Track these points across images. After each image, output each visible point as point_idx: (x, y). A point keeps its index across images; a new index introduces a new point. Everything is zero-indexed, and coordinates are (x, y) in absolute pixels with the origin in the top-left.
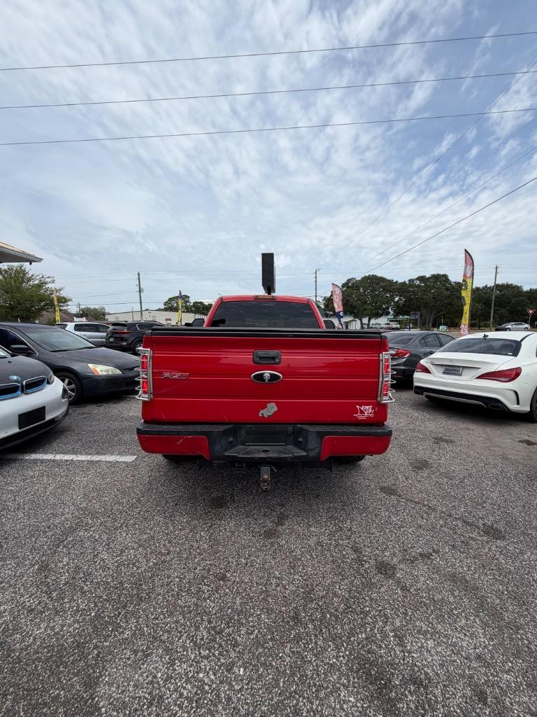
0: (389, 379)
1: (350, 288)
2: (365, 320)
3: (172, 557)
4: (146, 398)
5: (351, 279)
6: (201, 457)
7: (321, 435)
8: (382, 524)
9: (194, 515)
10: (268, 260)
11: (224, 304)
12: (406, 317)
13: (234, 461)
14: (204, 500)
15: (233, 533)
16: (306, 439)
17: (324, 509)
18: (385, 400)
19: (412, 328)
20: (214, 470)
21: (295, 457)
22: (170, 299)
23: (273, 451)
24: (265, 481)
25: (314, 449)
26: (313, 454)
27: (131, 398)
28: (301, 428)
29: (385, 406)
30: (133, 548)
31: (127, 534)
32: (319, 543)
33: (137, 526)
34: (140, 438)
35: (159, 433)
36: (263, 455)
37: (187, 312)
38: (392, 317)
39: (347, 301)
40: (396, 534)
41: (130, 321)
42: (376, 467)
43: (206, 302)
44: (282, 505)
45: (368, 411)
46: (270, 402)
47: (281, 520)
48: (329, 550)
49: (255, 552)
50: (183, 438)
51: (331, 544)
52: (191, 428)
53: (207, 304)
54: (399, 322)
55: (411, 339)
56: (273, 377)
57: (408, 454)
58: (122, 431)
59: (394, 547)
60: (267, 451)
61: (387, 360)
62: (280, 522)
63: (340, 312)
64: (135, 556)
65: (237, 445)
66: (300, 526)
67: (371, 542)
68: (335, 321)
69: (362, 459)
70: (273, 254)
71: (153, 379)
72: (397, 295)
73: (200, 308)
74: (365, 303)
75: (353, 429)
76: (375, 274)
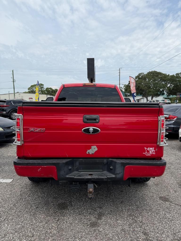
0: (165, 132)
1: (140, 79)
2: (150, 98)
3: (35, 238)
4: (19, 143)
5: (141, 74)
6: (52, 179)
7: (123, 165)
8: (161, 218)
9: (48, 214)
10: (91, 62)
11: (64, 88)
12: (174, 96)
13: (72, 181)
14: (54, 204)
15: (71, 224)
16: (115, 167)
17: (126, 210)
18: (162, 144)
19: (178, 103)
20: (60, 187)
21: (108, 178)
22: (32, 86)
23: (96, 175)
24: (90, 192)
25: (120, 173)
26: (119, 176)
27: (9, 145)
28: (112, 161)
29: (162, 148)
30: (12, 233)
31: (8, 225)
32: (123, 230)
33: (14, 220)
34: (16, 168)
35: (27, 164)
36: (89, 177)
37: (42, 94)
38: (166, 96)
39: (139, 87)
40: (169, 224)
41: (8, 99)
42: (157, 185)
43: (54, 88)
44: (101, 208)
45: (151, 151)
46: (93, 145)
47: (100, 216)
48: (129, 234)
49: (84, 235)
50: (41, 167)
51: (130, 230)
52: (46, 161)
53: (54, 89)
54: (170, 99)
55: (177, 109)
56: (95, 131)
57: (176, 177)
58: (4, 165)
59: (168, 232)
60: (92, 175)
61: (163, 121)
62: (100, 218)
63: (134, 93)
64: (13, 238)
65: (74, 171)
66: (112, 220)
67: (154, 229)
68: (131, 99)
69: (148, 180)
70: (94, 59)
71: (23, 132)
72: (169, 83)
73: (50, 91)
74: (149, 87)
75: (142, 162)
76: (156, 70)
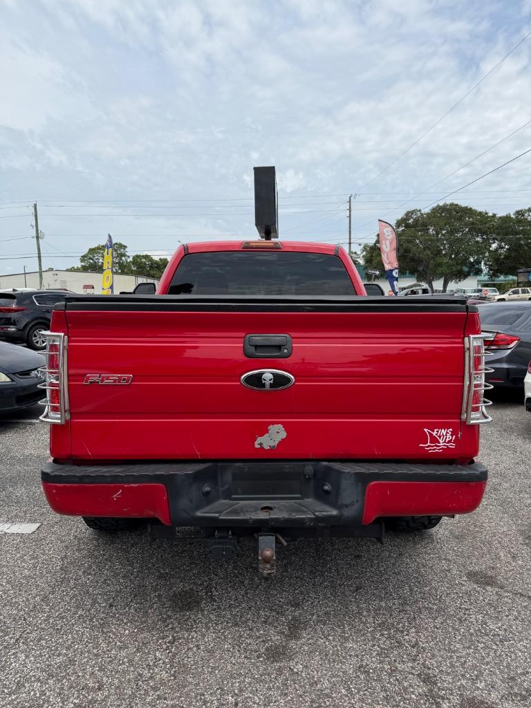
0: (483, 381)
1: (411, 227)
2: (438, 284)
3: (106, 693)
4: (56, 418)
5: (412, 212)
6: (155, 521)
7: (362, 479)
8: (472, 635)
9: (142, 623)
10: (265, 179)
11: (188, 256)
12: (511, 277)
13: (213, 528)
14: (159, 597)
15: (211, 652)
16: (337, 486)
17: (369, 611)
18: (474, 418)
20: (176, 546)
21: (317, 519)
22: (92, 251)
23: (281, 509)
24: (267, 560)
25: (352, 504)
26: (348, 513)
28: (329, 469)
29: (474, 429)
30: (38, 680)
31: (27, 657)
32: (362, 669)
33: (43, 642)
34: (48, 491)
35: (81, 479)
36: (263, 516)
37: (123, 273)
38: (486, 278)
39: (407, 251)
40: (496, 651)
41: (21, 289)
42: (460, 538)
43: (156, 256)
44: (296, 604)
45: (445, 438)
46: (273, 423)
47: (294, 630)
48: (379, 680)
49: (250, 683)
50: (123, 486)
51: (382, 669)
52: (136, 470)
53: (156, 258)
55: (519, 316)
56: (279, 381)
57: (515, 515)
58: (13, 481)
59: (492, 673)
60: (270, 508)
61: (478, 349)
62: (294, 633)
63: (392, 271)
64: (43, 693)
65: (218, 499)
66: (329, 640)
67: (452, 666)
68: (385, 286)
69: (435, 525)
70: (274, 167)
71: (69, 386)
72: (494, 239)
73: (145, 267)
74: (438, 253)
75: (418, 469)
76: (455, 202)
